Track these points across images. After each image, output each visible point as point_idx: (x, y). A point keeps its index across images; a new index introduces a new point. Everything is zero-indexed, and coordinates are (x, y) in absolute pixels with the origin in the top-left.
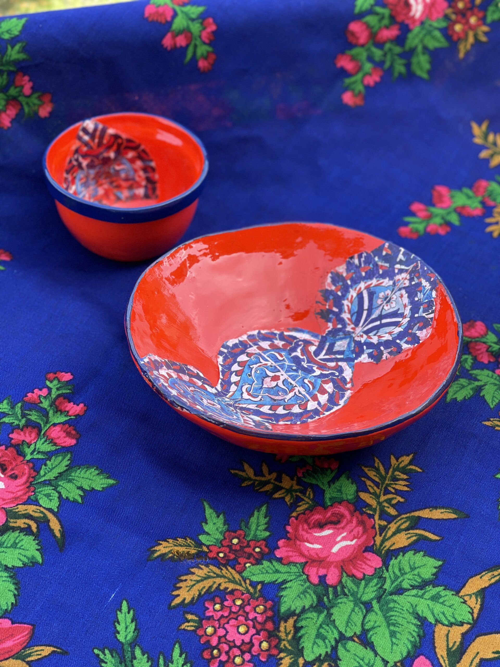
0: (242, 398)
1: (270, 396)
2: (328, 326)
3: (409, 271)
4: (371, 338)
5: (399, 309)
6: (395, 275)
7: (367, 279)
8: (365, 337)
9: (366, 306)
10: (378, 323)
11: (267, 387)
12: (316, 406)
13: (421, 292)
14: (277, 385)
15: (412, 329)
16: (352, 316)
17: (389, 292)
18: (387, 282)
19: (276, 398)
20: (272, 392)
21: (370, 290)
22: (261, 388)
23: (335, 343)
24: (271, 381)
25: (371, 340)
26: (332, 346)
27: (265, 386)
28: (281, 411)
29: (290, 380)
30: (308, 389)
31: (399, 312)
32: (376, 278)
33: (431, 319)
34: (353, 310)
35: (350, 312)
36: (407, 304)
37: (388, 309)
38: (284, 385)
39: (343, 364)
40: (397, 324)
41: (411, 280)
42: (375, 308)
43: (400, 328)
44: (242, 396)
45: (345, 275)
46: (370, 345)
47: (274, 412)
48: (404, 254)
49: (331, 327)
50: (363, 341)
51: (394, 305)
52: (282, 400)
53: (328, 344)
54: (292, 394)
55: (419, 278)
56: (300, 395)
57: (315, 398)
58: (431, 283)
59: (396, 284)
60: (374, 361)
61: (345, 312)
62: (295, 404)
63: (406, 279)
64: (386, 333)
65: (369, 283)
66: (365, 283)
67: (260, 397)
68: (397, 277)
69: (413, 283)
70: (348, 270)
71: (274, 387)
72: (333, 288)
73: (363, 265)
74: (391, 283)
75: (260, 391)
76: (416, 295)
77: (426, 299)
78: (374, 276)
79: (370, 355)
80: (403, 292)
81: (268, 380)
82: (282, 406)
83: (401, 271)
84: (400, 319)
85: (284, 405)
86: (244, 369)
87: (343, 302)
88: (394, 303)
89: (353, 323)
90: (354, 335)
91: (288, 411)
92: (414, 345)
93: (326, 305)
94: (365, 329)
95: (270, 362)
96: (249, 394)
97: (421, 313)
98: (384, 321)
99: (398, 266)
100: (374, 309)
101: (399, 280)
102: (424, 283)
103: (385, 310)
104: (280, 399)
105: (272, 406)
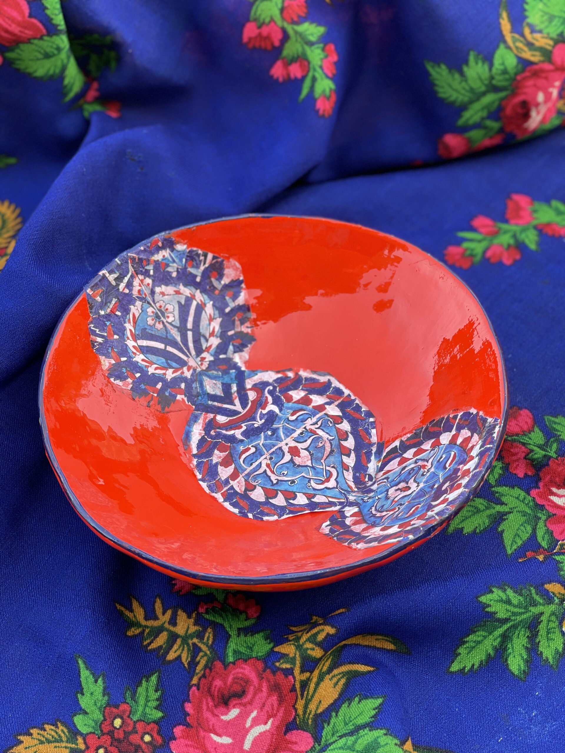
0: (337, 488)
1: (324, 457)
2: (181, 400)
3: (134, 273)
4: (211, 346)
5: (179, 303)
6: (130, 295)
7: (124, 334)
8: (204, 355)
9: (161, 346)
10: (190, 334)
11: (310, 461)
12: (333, 406)
13: (168, 265)
14: (306, 449)
15: (215, 288)
16: (171, 367)
17: (150, 310)
18: (135, 309)
19: (328, 449)
20: (320, 455)
21: (138, 335)
22: (313, 467)
23: (208, 394)
24: (299, 457)
25: (214, 346)
26: (214, 398)
27: (309, 463)
28: (350, 443)
29: (295, 435)
30: (307, 416)
31: (183, 303)
32: (125, 323)
33: (214, 258)
34: (163, 363)
35: (166, 369)
36: (175, 289)
37: (174, 317)
38: (306, 441)
39: (249, 384)
40: (200, 308)
41: (146, 274)
42: (167, 333)
43: (208, 305)
44: (334, 488)
45: (113, 362)
46: (222, 348)
47: (352, 452)
48: (111, 272)
49: (183, 396)
50: (212, 359)
51: (170, 308)
52: (331, 443)
53: (210, 403)
54: (320, 432)
55: (148, 262)
56: (319, 423)
57: (321, 408)
58: (163, 248)
59: (144, 296)
60: (250, 343)
61: (165, 374)
62: (335, 427)
63: (142, 281)
64: (210, 324)
65: (128, 334)
66: (128, 338)
67: (328, 468)
68: (135, 293)
69: (152, 273)
70: (108, 356)
71: (310, 452)
72: (130, 380)
73: (106, 334)
74: (138, 303)
75: (318, 470)
76: (169, 273)
77: (181, 260)
78: (122, 325)
79: (239, 349)
80: (158, 290)
81: (297, 460)
82: (343, 442)
83: (129, 285)
84: (194, 303)
85: (339, 440)
86: (280, 491)
87: (149, 373)
88: (168, 306)
89: (182, 368)
90: (199, 370)
91: (350, 435)
92: (242, 288)
93: (153, 395)
94: (193, 352)
95: (264, 461)
96: (328, 480)
97: (198, 272)
98: (190, 325)
99: (122, 286)
100: (168, 335)
101: (139, 291)
102: (158, 257)
103: (173, 321)
104: (330, 445)
105: (342, 454)
